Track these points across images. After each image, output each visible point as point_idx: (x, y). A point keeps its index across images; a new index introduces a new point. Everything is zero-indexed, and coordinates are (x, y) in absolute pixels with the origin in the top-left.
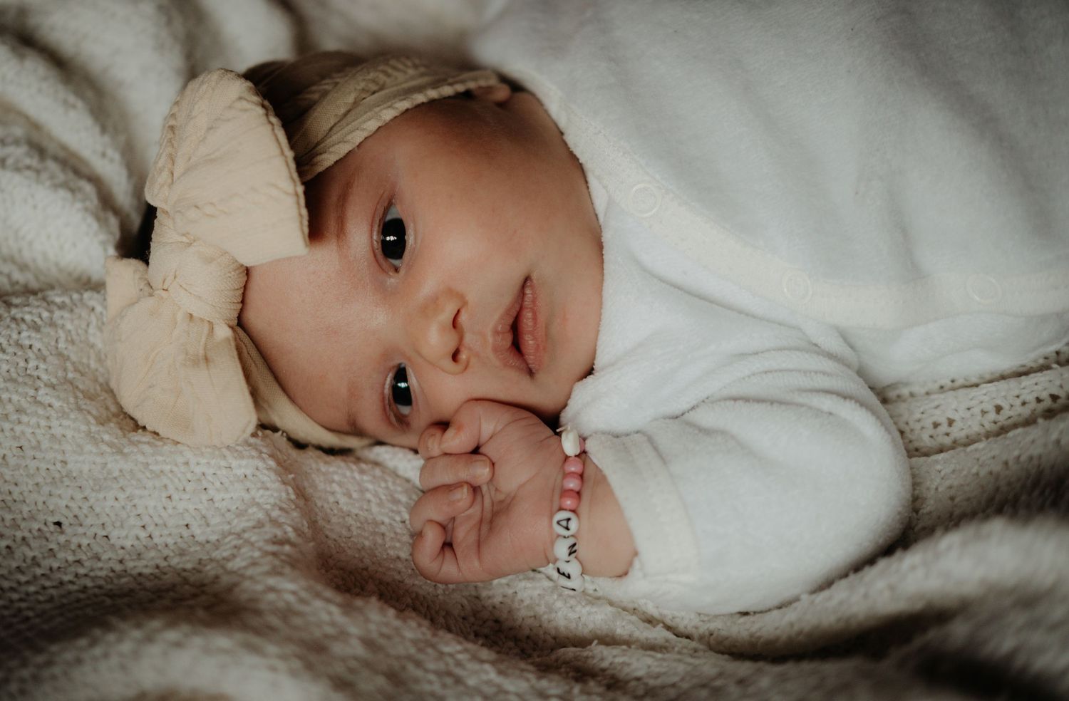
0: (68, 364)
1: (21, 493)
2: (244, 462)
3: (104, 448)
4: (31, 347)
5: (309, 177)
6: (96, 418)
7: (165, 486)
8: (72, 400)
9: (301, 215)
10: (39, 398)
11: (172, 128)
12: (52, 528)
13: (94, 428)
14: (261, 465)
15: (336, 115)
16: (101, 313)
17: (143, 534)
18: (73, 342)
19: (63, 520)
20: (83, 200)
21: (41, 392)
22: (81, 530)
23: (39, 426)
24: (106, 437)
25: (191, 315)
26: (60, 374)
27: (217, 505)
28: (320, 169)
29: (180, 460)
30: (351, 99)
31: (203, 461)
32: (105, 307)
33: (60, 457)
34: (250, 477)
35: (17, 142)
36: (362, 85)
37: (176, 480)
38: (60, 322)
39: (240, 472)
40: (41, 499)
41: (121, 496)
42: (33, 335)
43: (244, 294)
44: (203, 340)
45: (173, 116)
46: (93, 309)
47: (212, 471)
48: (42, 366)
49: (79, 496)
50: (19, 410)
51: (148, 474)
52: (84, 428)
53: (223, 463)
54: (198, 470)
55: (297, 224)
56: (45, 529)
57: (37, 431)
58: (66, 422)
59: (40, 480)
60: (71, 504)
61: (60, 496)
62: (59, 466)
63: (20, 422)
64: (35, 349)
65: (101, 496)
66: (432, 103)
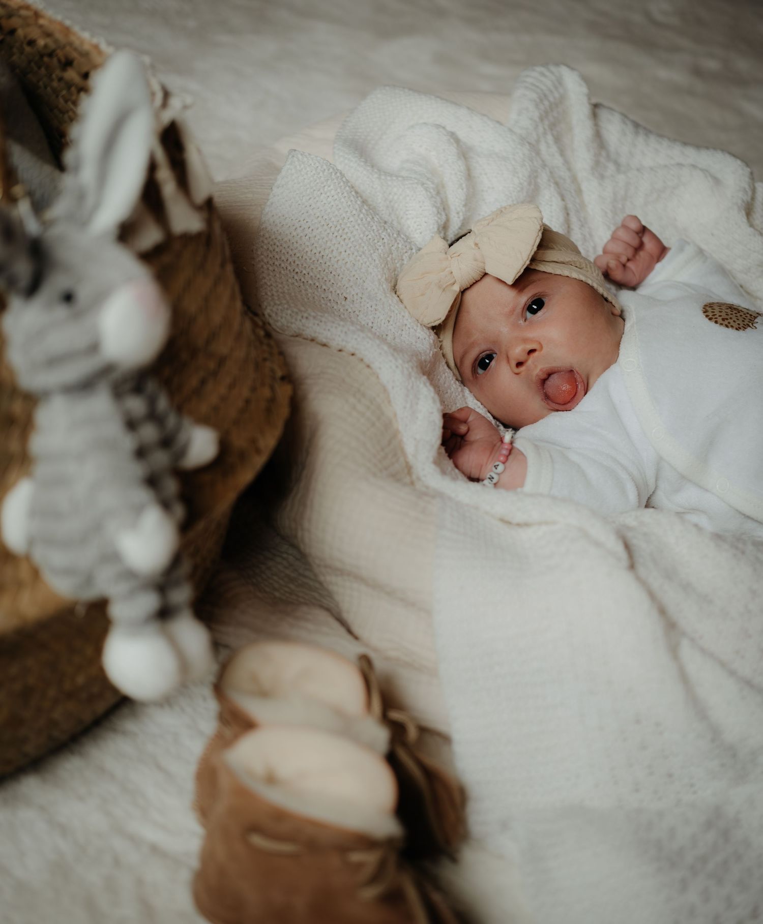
0: (390, 255)
1: (342, 278)
2: (422, 333)
3: (381, 288)
4: (383, 239)
5: (532, 267)
6: (386, 278)
7: (391, 317)
8: (383, 266)
9: (520, 270)
10: (373, 255)
11: (502, 211)
12: (343, 297)
13: (383, 280)
14: (427, 338)
15: (558, 259)
16: (413, 253)
17: (370, 324)
18: (397, 251)
19: (348, 298)
20: (439, 218)
21: (375, 254)
22: (351, 306)
23: (366, 263)
24: (384, 286)
25: (452, 273)
26: (386, 255)
27: (402, 338)
28: (538, 268)
29: (403, 313)
30: (567, 259)
31: (409, 320)
32: (417, 253)
33: (364, 279)
34: (420, 339)
35: (433, 183)
36: (576, 260)
37: (396, 318)
38: (398, 241)
39: (418, 335)
40: (347, 285)
41: (374, 307)
42: (387, 236)
43: (474, 283)
44: (448, 284)
45: (505, 208)
46: (412, 249)
47: (409, 326)
48: (382, 247)
49: (360, 295)
50: (363, 253)
51: (389, 308)
52: (380, 277)
53: (415, 328)
54: (405, 322)
55: (517, 272)
56: (340, 295)
57: (364, 264)
58: (375, 270)
59: (352, 279)
60: (355, 296)
61: (354, 290)
62: (361, 281)
63: (360, 256)
64: (384, 241)
65: (367, 301)
66: (592, 287)
